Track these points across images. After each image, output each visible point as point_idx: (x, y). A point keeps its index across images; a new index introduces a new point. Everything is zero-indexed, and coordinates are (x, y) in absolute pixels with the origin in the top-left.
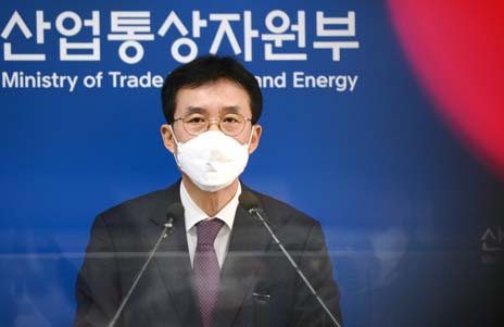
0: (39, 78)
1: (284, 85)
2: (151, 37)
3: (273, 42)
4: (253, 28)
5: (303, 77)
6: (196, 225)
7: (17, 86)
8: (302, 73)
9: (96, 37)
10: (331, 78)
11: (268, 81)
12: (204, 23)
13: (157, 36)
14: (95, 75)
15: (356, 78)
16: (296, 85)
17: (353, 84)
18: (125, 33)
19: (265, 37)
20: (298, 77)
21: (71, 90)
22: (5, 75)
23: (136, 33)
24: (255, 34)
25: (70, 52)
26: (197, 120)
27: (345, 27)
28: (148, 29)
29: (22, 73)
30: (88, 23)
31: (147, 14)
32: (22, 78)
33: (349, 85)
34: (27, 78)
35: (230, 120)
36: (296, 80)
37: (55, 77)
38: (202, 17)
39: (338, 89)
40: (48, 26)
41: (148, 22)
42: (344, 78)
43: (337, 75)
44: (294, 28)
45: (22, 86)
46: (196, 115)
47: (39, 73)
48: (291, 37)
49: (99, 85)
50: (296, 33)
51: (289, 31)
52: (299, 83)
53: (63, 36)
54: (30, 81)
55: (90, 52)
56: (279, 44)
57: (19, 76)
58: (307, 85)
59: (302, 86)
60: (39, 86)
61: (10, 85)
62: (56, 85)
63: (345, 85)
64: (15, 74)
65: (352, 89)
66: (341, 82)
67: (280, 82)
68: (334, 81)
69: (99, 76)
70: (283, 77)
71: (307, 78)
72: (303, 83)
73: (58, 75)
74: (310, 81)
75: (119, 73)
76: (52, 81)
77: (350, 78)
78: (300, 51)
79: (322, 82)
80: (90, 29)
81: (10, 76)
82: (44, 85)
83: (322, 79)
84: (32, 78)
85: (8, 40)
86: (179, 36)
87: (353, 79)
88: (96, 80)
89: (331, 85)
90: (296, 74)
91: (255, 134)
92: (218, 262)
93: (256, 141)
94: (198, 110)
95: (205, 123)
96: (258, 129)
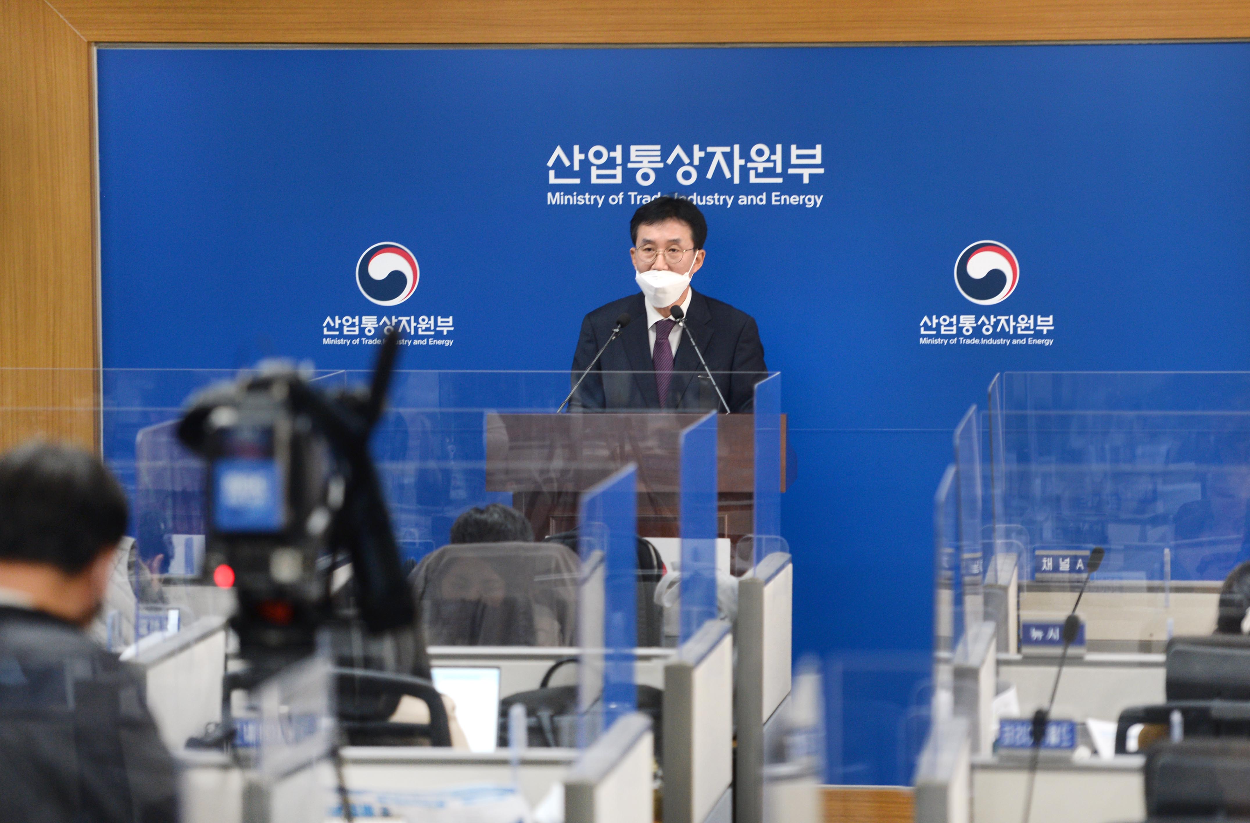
0: (575, 197)
1: (764, 202)
2: (661, 165)
3: (756, 169)
4: (741, 157)
5: (780, 196)
6: (656, 323)
7: (558, 203)
8: (778, 193)
9: (619, 165)
10: (802, 197)
11: (752, 200)
12: (702, 154)
13: (666, 165)
14: (617, 194)
15: (822, 196)
16: (774, 203)
17: (819, 202)
18: (641, 162)
19: (750, 165)
20: (776, 196)
21: (600, 206)
22: (550, 195)
24: (742, 162)
25: (599, 177)
26: (649, 249)
27: (813, 157)
28: (659, 159)
29: (562, 194)
30: (612, 154)
31: (658, 147)
32: (562, 197)
33: (816, 203)
34: (566, 197)
35: (674, 250)
36: (774, 198)
37: (587, 196)
38: (701, 150)
39: (808, 206)
40: (582, 157)
41: (659, 153)
42: (812, 197)
43: (806, 195)
44: (773, 157)
45: (562, 203)
46: (648, 246)
47: (575, 193)
48: (771, 165)
49: (621, 203)
50: (774, 162)
51: (768, 160)
52: (776, 201)
53: (594, 165)
54: (569, 199)
55: (614, 176)
56: (760, 170)
57: (560, 196)
58: (783, 203)
59: (778, 203)
60: (575, 203)
61: (554, 203)
62: (588, 203)
63: (812, 202)
64: (557, 194)
65: (818, 206)
66: (810, 200)
67: (761, 200)
68: (804, 199)
69: (621, 196)
70: (764, 196)
71: (783, 197)
72: (780, 200)
73: (590, 195)
74: (785, 199)
75: (636, 193)
76: (584, 199)
77: (816, 197)
78: (778, 175)
79: (795, 200)
80: (614, 159)
81: (554, 196)
82: (579, 203)
83: (794, 198)
84: (570, 197)
85: (552, 168)
86: (683, 164)
87: (819, 198)
88: (619, 199)
89: (801, 203)
90: (774, 194)
91: (700, 257)
92: (671, 352)
93: (701, 262)
94: (649, 242)
95: (654, 252)
96: (703, 253)
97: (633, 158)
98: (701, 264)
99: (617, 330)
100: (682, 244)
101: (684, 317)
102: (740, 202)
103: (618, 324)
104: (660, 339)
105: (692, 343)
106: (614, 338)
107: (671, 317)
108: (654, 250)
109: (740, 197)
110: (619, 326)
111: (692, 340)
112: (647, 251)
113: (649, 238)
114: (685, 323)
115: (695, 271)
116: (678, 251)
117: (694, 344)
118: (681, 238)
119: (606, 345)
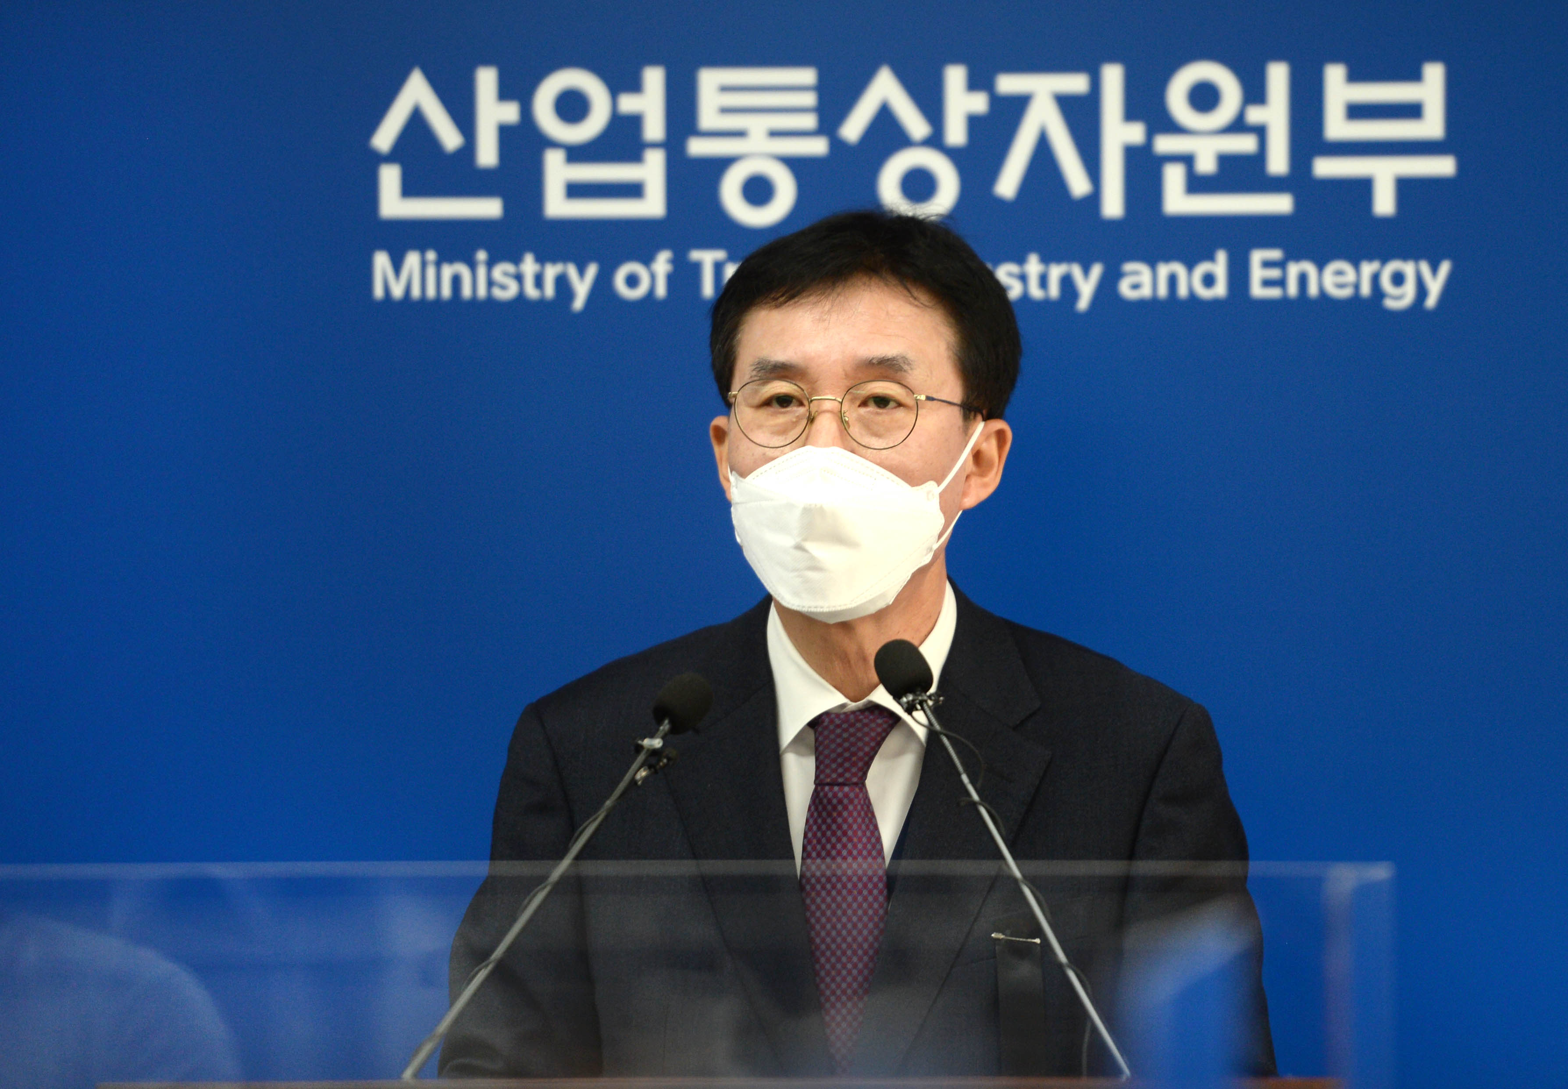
0: (482, 271)
1: (1220, 290)
2: (818, 147)
3: (1188, 160)
4: (1131, 114)
5: (1281, 265)
6: (814, 724)
7: (416, 292)
8: (1275, 254)
9: (654, 145)
10: (1368, 269)
11: (1173, 280)
12: (979, 103)
13: (837, 144)
14: (647, 260)
15: (1445, 268)
16: (1257, 291)
17: (1435, 287)
18: (740, 134)
19: (1165, 144)
20: (1267, 264)
21: (579, 303)
22: (381, 261)
23: (775, 134)
24: (1135, 133)
25: (575, 191)
26: (784, 401)
27: (1413, 111)
28: (809, 121)
29: (431, 256)
30: (628, 104)
31: (807, 76)
32: (431, 272)
33: (1422, 291)
34: (448, 271)
35: (882, 401)
36: (1257, 274)
37: (529, 266)
38: (975, 84)
39: (1390, 304)
40: (510, 113)
41: (809, 99)
42: (1409, 269)
43: (1384, 260)
44: (1255, 115)
45: (431, 292)
46: (781, 387)
47: (481, 256)
48: (1246, 144)
49: (661, 291)
50: (1260, 131)
51: (1238, 126)
52: (1267, 283)
53: (553, 144)
54: (456, 281)
55: (634, 190)
56: (1206, 165)
57: (424, 265)
58: (1293, 289)
59: (1274, 293)
60: (482, 292)
61: (397, 291)
62: (531, 292)
63: (1409, 290)
64: (412, 260)
65: (1431, 301)
66: (1398, 279)
67: (1209, 280)
68: (1375, 279)
69: (662, 264)
70: (1219, 266)
71: (1294, 270)
72: (1281, 283)
73: (541, 259)
74: (1303, 279)
75: (720, 255)
76: (519, 278)
77: (1425, 268)
78: (1274, 185)
79: (1341, 279)
80: (635, 122)
81: (397, 264)
82: (498, 293)
83: (1339, 273)
84: (463, 269)
85: (392, 157)
86: (901, 141)
87: (1435, 269)
88: (653, 277)
89: (1366, 289)
90: (1257, 257)
91: (991, 449)
92: (879, 839)
93: (995, 470)
94: (782, 371)
95: (802, 410)
96: (1000, 434)
97: (708, 118)
98: (992, 481)
99: (657, 743)
100: (916, 376)
101: (933, 690)
102: (1125, 289)
103: (660, 722)
104: (832, 784)
105: (968, 794)
106: (643, 773)
107: (882, 697)
108: (801, 404)
109: (1129, 267)
110: (665, 726)
111: (965, 778)
112: (776, 408)
113: (780, 355)
114: (937, 711)
115: (970, 501)
116: (900, 405)
117: (975, 797)
118: (911, 355)
119: (608, 803)
